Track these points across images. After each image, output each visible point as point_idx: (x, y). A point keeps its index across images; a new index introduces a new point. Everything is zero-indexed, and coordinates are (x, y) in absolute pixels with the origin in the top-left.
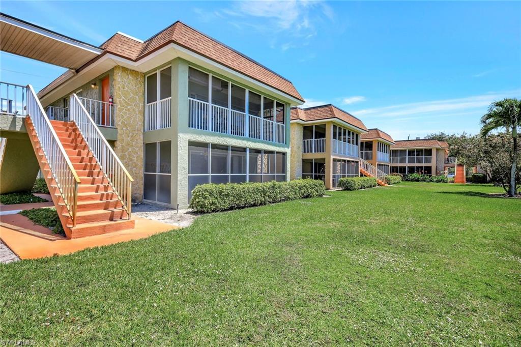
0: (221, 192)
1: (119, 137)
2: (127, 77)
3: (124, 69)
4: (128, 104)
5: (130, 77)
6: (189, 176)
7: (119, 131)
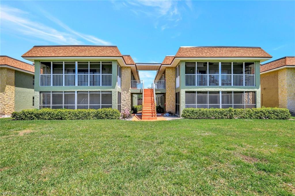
0: (193, 111)
1: (167, 92)
2: (169, 70)
3: (168, 68)
4: (170, 80)
5: (170, 70)
6: (186, 105)
7: (167, 89)
